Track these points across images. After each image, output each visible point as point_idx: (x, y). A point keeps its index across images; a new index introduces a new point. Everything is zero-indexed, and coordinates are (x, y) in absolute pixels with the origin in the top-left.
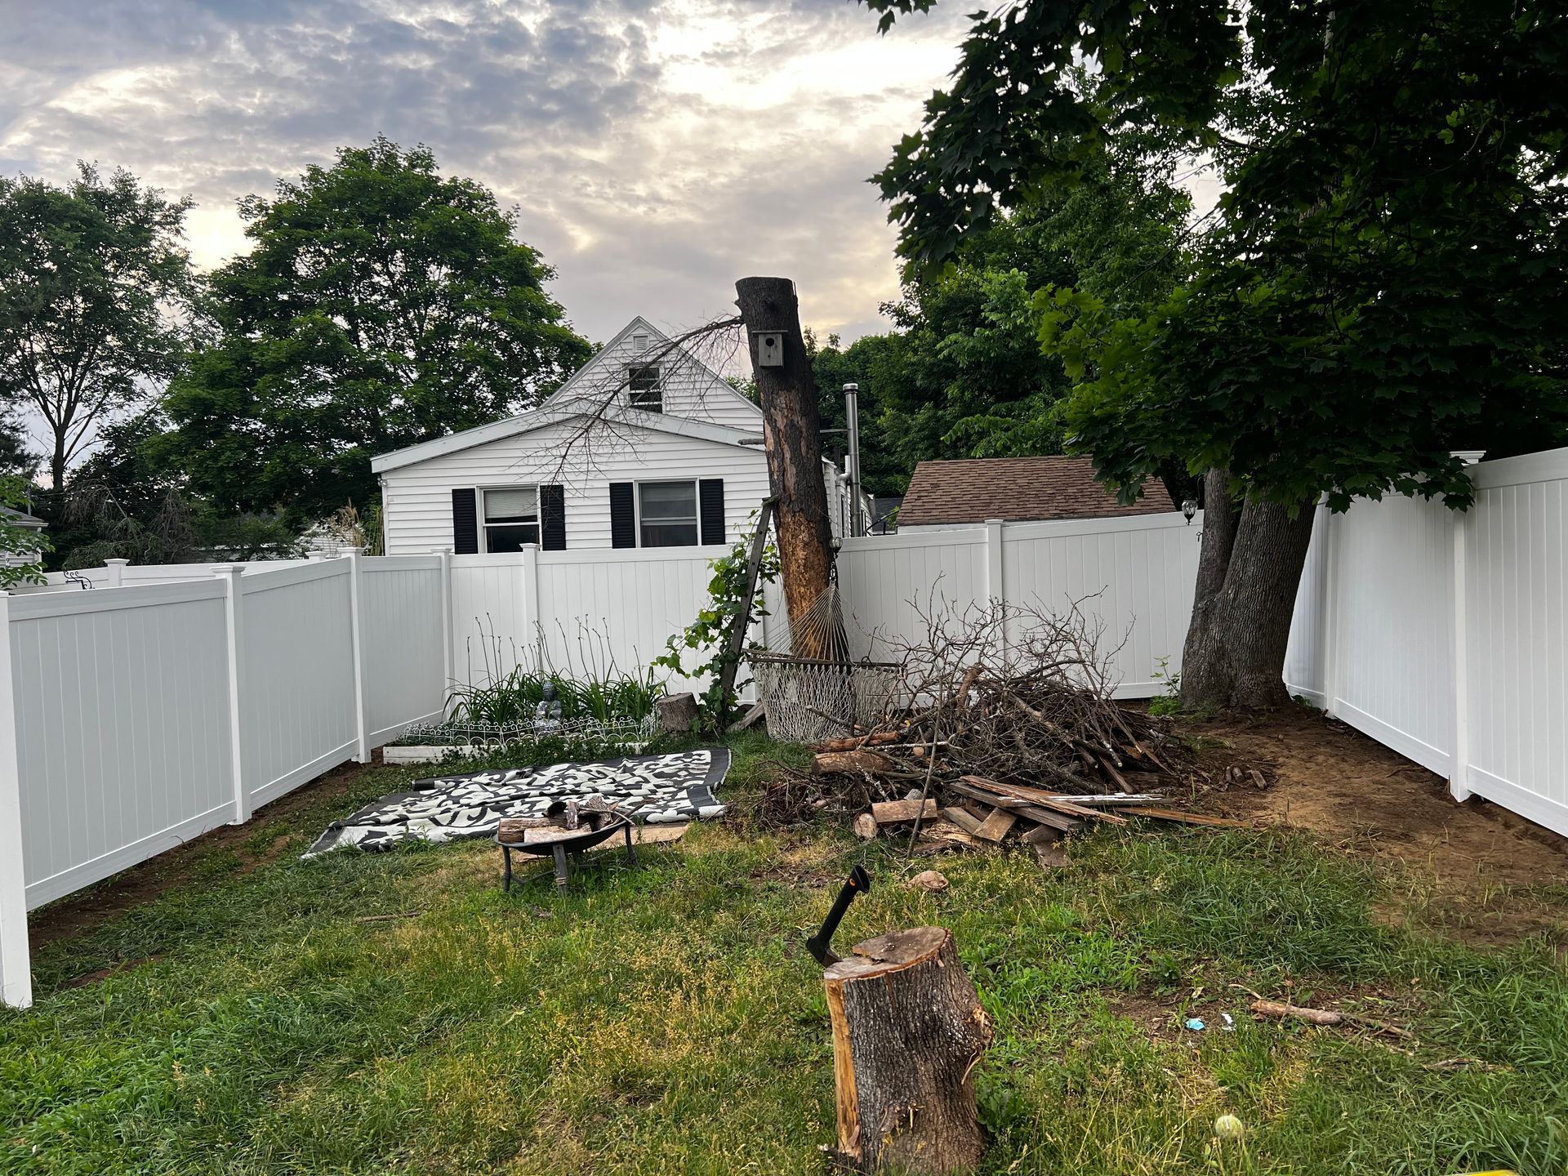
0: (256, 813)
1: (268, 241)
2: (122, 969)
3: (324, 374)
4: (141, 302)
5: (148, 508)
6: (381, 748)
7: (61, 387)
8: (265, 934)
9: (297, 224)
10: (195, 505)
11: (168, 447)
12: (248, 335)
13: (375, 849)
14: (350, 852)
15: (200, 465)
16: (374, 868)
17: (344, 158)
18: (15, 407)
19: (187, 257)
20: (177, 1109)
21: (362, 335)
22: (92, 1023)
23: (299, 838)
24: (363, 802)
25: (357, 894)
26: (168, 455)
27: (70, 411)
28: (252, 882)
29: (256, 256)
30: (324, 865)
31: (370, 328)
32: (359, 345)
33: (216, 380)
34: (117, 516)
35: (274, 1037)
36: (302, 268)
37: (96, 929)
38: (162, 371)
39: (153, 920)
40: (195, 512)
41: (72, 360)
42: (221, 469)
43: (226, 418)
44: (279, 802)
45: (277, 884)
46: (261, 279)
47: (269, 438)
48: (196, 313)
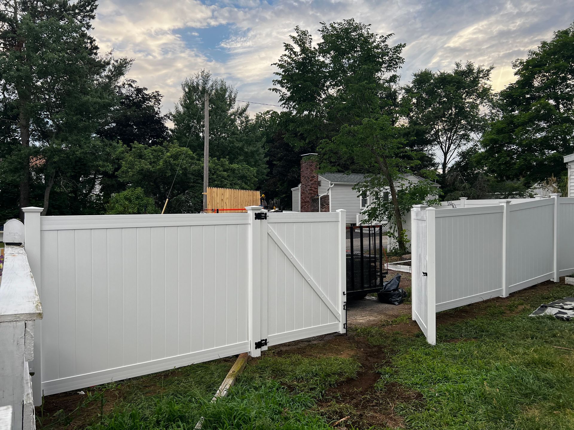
0: (510, 294)
1: (523, 76)
2: (464, 341)
3: (543, 124)
4: (474, 106)
5: (473, 179)
6: (564, 277)
7: (447, 139)
8: (516, 342)
9: (535, 66)
10: (488, 178)
11: (481, 157)
12: (513, 113)
13: (562, 319)
14: (550, 318)
15: (492, 163)
16: (562, 327)
17: (557, 35)
18: (433, 148)
19: (490, 87)
20: (485, 399)
21: (561, 106)
22: (454, 357)
23: (528, 307)
24: (556, 298)
25: (554, 336)
26: (481, 160)
27: (449, 148)
28: (509, 320)
29: (518, 82)
30: (539, 320)
31: (565, 103)
32: (559, 110)
33: (500, 131)
34: (462, 182)
35: (521, 385)
36: (536, 84)
37: (455, 324)
38: (480, 130)
39: (473, 326)
40: (488, 180)
41: (450, 130)
42: (500, 164)
43: (504, 146)
44: (520, 292)
45: (520, 324)
46: (519, 90)
47: (519, 151)
48: (493, 108)
